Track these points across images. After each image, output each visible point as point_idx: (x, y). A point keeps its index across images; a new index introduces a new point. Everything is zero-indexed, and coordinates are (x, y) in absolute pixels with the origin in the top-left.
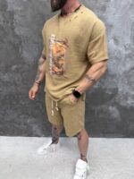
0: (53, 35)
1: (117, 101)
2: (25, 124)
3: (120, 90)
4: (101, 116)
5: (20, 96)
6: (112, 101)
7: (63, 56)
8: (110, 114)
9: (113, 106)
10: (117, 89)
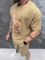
0: (15, 16)
1: (41, 37)
2: (6, 45)
3: (43, 33)
4: (35, 42)
5: (3, 35)
6: (40, 37)
7: (19, 26)
8: (38, 42)
9: (40, 39)
10: (42, 33)
